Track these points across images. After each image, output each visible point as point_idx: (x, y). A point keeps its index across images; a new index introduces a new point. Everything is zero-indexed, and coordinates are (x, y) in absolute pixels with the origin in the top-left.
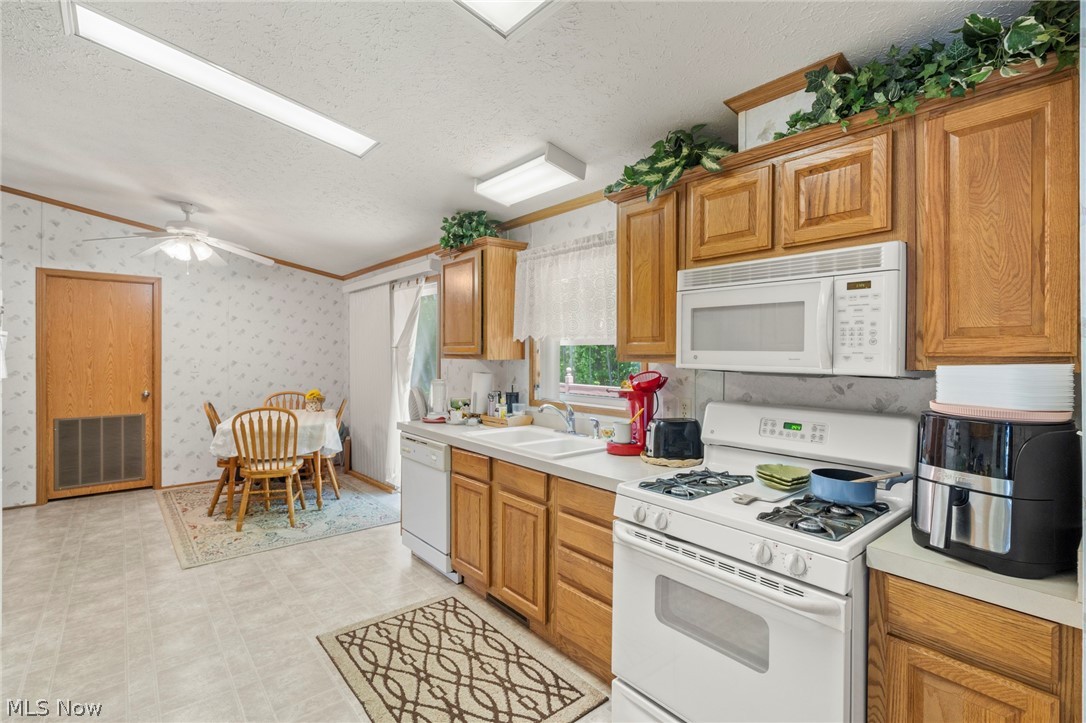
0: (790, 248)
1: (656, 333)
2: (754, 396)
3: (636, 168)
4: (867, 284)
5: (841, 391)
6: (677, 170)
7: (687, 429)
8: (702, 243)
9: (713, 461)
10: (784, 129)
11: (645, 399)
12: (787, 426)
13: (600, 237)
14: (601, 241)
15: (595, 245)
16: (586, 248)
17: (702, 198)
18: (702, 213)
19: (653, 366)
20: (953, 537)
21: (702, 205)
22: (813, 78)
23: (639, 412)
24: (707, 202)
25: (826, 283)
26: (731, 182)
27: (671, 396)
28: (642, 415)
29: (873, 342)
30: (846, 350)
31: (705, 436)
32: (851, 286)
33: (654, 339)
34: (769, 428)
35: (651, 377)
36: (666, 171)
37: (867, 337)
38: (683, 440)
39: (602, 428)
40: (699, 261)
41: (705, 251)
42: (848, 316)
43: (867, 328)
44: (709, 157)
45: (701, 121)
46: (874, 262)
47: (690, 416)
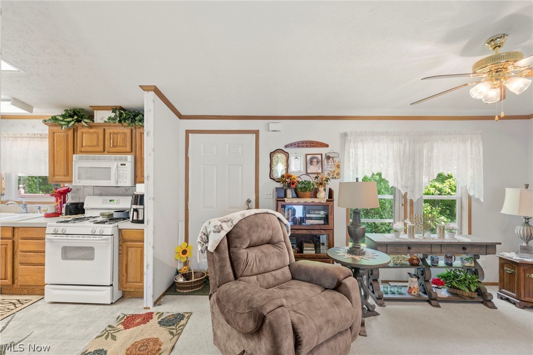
0: (109, 152)
1: (66, 174)
2: (103, 193)
3: (57, 117)
4: (125, 165)
5: (127, 190)
6: (73, 123)
7: (79, 206)
8: (82, 147)
9: (88, 214)
10: (107, 120)
11: (62, 196)
12: (110, 201)
13: (41, 135)
14: (41, 137)
15: (38, 137)
16: (33, 137)
17: (82, 133)
18: (82, 137)
19: (66, 185)
20: (134, 219)
21: (82, 135)
22: (114, 109)
23: (59, 201)
24: (84, 134)
25: (116, 163)
26: (92, 130)
27: (74, 195)
28: (61, 202)
29: (126, 178)
30: (120, 180)
31: (85, 207)
32: (122, 165)
33: (65, 176)
34: (105, 202)
35: (65, 188)
36: (69, 122)
37: (125, 177)
38: (77, 209)
39: (42, 209)
40: (81, 152)
41: (83, 149)
42: (121, 172)
43: (125, 175)
44: (84, 121)
45: (83, 108)
46: (126, 159)
47: (81, 201)
